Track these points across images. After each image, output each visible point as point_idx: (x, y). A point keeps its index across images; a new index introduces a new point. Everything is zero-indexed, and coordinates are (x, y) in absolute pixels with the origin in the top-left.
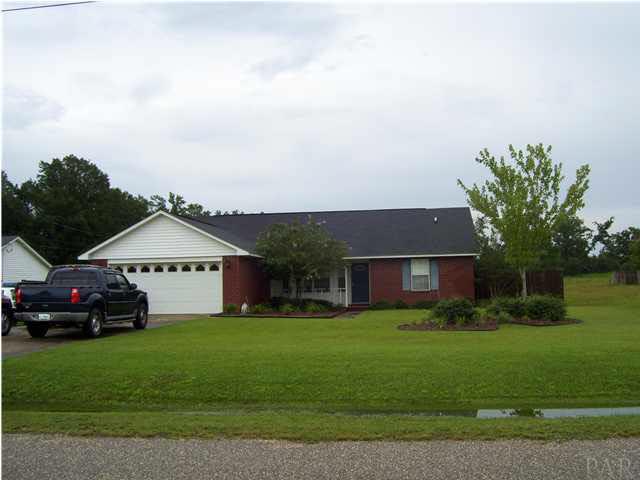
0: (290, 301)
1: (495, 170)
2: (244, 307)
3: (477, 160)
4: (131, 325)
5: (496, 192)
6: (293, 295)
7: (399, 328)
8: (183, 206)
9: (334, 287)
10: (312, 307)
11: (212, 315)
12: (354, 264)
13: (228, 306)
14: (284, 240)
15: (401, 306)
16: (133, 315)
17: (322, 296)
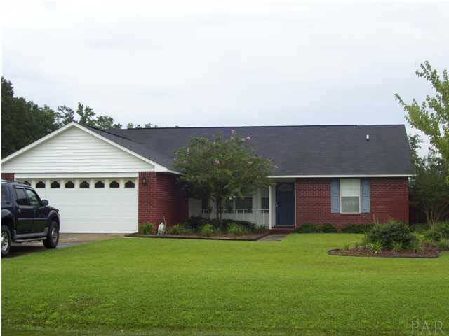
0: (210, 222)
1: (436, 85)
2: (161, 226)
3: (417, 73)
4: (41, 244)
5: (438, 108)
6: (213, 216)
7: (330, 252)
8: (92, 118)
9: (257, 207)
10: (234, 228)
11: (127, 235)
12: (280, 184)
13: (145, 225)
14: (205, 156)
15: (328, 230)
16: (42, 234)
17: (244, 217)
